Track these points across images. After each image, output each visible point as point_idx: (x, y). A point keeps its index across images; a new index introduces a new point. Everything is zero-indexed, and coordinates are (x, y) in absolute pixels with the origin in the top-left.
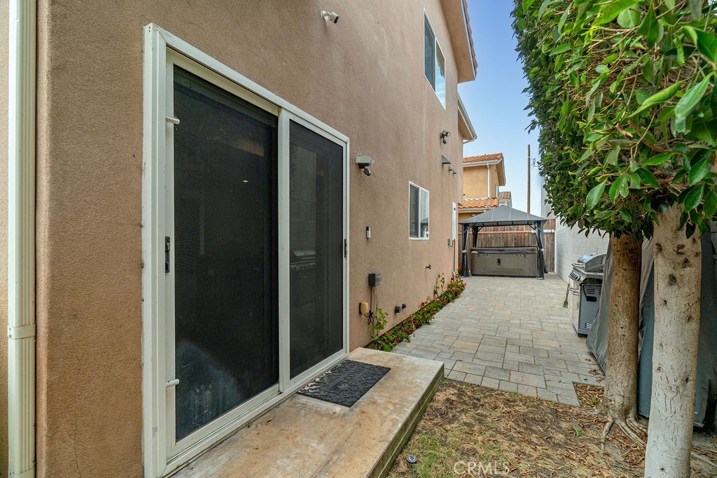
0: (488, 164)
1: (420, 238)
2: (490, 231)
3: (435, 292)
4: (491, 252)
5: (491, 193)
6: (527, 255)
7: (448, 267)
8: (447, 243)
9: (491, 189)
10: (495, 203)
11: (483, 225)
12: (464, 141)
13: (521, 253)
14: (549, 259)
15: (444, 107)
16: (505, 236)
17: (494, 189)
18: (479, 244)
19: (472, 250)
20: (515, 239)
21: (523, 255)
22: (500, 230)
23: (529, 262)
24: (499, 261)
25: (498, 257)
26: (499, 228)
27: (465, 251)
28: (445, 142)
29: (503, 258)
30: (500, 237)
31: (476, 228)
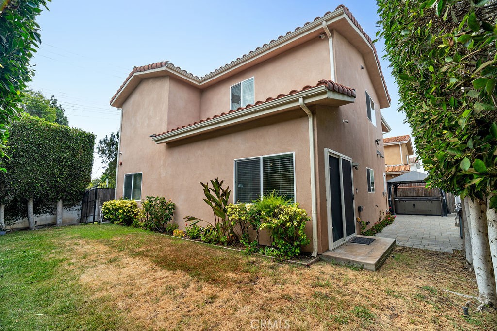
0: (400, 144)
1: (372, 192)
2: (406, 186)
3: (380, 219)
4: (409, 199)
5: (404, 161)
6: (433, 201)
7: (385, 207)
8: (382, 194)
9: (403, 159)
10: (408, 168)
11: (401, 183)
12: (383, 132)
13: (429, 200)
14: (451, 204)
15: (376, 126)
16: (416, 189)
17: (405, 159)
18: (398, 194)
19: (395, 198)
20: (425, 191)
21: (431, 202)
22: (413, 186)
23: (436, 206)
24: (414, 205)
25: (413, 202)
26: (412, 184)
27: (390, 199)
28: (378, 144)
29: (417, 203)
30: (413, 190)
31: (396, 185)
